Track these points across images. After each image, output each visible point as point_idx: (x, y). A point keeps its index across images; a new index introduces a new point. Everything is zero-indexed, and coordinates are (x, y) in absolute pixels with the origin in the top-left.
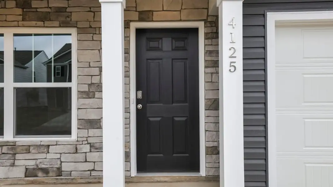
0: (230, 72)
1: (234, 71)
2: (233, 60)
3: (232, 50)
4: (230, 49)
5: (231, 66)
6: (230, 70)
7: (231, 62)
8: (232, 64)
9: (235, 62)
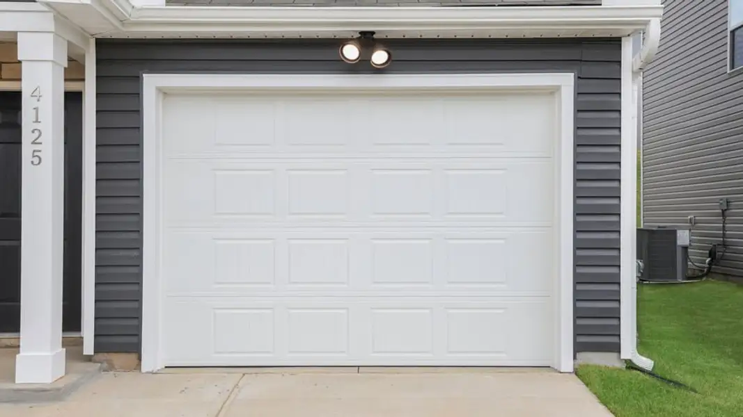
0: (32, 166)
1: (39, 163)
2: (37, 147)
3: (37, 133)
4: (33, 132)
5: (34, 156)
6: (32, 162)
7: (34, 151)
8: (36, 154)
9: (40, 151)
